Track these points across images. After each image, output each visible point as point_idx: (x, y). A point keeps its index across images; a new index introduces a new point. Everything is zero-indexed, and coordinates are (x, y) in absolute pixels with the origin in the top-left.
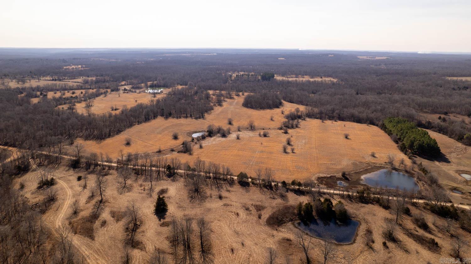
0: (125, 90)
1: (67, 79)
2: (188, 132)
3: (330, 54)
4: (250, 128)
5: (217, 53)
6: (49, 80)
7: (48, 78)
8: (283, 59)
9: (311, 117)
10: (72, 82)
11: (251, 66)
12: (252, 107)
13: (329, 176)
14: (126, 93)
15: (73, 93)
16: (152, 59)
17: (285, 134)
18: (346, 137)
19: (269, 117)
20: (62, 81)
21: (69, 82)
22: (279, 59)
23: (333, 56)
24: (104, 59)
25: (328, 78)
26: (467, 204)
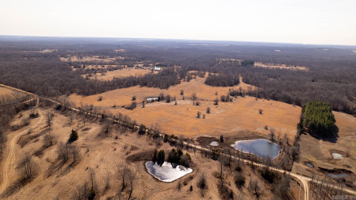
0: (137, 67)
1: (109, 58)
2: (147, 96)
3: (325, 48)
4: (193, 99)
5: (229, 45)
6: (97, 58)
7: (97, 57)
8: (279, 51)
9: (252, 95)
10: (110, 60)
11: (245, 55)
12: (210, 85)
13: (210, 137)
14: (136, 68)
15: (103, 66)
16: (178, 47)
17: (214, 105)
18: (261, 113)
19: (215, 92)
20: (104, 59)
21: (108, 59)
22: (275, 50)
23: (328, 49)
24: (145, 46)
25: (302, 67)
26: (302, 175)
